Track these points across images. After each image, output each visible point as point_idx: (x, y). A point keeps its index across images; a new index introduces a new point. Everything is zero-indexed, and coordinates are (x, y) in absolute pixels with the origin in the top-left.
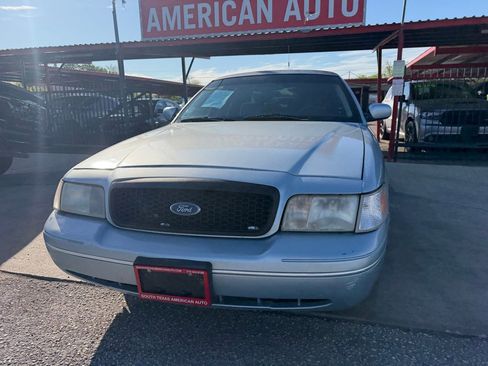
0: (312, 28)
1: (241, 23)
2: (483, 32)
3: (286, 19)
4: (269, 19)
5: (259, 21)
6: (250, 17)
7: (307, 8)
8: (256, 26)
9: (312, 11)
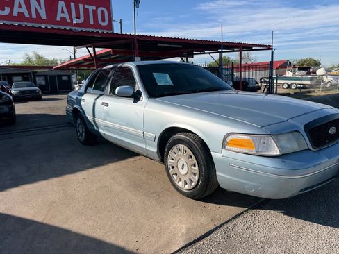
0: (80, 29)
1: (15, 14)
2: (159, 45)
3: (58, 19)
4: (44, 16)
5: (34, 16)
6: (24, 10)
7: (74, 14)
8: (31, 20)
9: (78, 17)
